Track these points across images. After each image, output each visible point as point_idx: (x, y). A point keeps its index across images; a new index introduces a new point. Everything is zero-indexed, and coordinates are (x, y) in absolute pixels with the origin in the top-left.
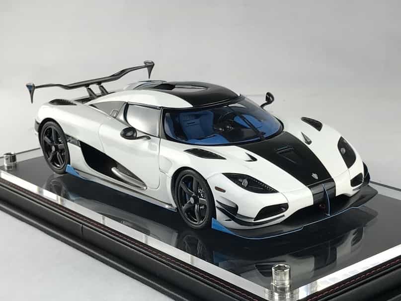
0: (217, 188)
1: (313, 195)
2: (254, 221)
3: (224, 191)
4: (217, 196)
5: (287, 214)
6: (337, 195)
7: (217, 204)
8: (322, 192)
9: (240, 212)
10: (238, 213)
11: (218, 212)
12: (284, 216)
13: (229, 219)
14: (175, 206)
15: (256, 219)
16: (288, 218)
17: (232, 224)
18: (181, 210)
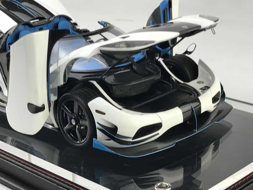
0: (97, 111)
1: (183, 113)
2: (132, 139)
3: (104, 114)
4: (98, 118)
5: (161, 132)
6: (202, 112)
7: (97, 125)
8: (190, 110)
9: (119, 132)
10: (117, 133)
11: (99, 133)
12: (158, 134)
13: (108, 138)
14: (56, 126)
15: (134, 138)
16: (162, 135)
17: (112, 143)
18: (63, 130)
